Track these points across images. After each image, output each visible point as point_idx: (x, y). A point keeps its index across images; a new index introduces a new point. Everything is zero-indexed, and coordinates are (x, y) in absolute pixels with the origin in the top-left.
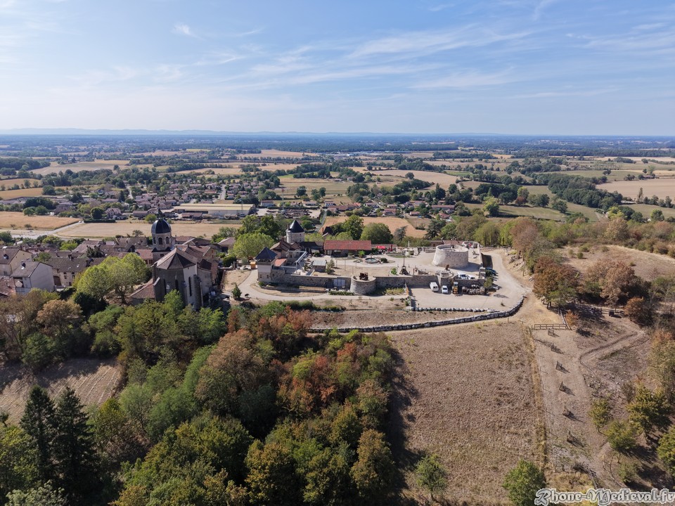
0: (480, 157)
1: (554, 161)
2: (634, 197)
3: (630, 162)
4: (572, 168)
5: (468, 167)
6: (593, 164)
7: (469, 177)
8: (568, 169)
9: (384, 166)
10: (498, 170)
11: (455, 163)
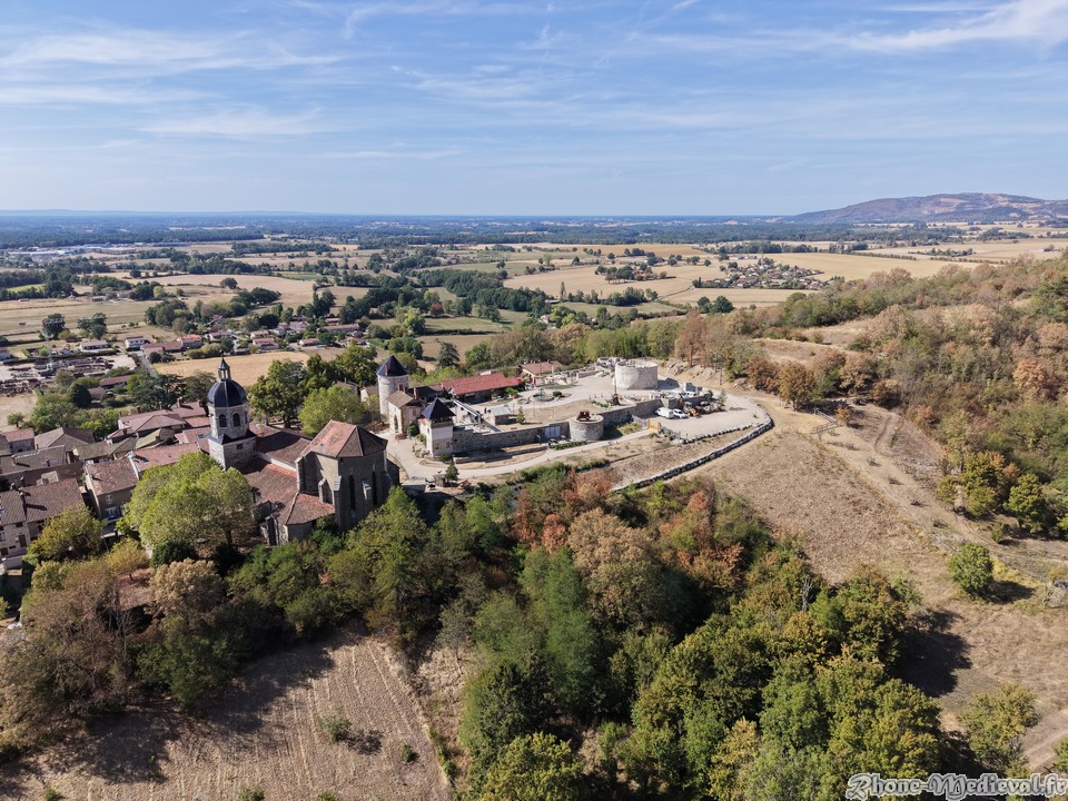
1: (426, 252)
4: (454, 262)
5: (307, 265)
6: (476, 255)
7: (326, 281)
8: (450, 263)
9: (159, 269)
10: (356, 267)
11: (281, 260)
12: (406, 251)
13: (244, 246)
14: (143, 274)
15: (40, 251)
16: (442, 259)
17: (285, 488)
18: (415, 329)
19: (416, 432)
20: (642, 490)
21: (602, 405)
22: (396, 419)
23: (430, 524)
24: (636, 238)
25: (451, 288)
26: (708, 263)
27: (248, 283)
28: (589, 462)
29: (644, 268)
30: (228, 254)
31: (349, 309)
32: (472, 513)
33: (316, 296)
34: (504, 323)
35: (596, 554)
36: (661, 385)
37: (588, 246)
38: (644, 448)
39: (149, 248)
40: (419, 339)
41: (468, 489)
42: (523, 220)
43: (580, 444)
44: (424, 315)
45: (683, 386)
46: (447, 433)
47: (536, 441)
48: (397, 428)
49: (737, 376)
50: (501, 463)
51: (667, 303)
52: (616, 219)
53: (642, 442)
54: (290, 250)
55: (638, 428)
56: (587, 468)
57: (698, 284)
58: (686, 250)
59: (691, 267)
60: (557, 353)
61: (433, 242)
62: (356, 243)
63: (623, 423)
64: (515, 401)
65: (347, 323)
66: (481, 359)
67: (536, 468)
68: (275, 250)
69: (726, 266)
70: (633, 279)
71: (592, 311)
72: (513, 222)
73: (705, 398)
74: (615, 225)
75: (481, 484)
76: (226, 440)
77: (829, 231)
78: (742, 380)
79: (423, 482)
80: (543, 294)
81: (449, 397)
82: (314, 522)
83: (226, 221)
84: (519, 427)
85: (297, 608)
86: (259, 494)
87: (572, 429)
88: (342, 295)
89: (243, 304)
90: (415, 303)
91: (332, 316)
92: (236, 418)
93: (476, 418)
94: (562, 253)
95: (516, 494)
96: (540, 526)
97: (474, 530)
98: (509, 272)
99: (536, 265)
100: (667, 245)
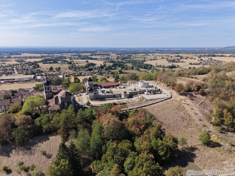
0: (107, 55)
1: (129, 55)
2: (155, 65)
3: (149, 55)
4: (135, 58)
5: (104, 58)
6: (140, 56)
7: (106, 62)
9: (75, 58)
10: (113, 59)
11: (99, 57)
12: (125, 55)
13: (93, 54)
14: (72, 59)
15: (56, 54)
16: (132, 57)
18: (120, 72)
21: (132, 90)
25: (132, 63)
26: (195, 59)
27: (90, 61)
29: (178, 59)
30: (89, 56)
31: (108, 67)
34: (140, 71)
39: (75, 54)
40: (120, 74)
44: (123, 69)
47: (113, 97)
50: (103, 101)
51: (181, 68)
54: (102, 55)
57: (191, 64)
58: (190, 56)
59: (191, 60)
63: (135, 95)
65: (106, 70)
66: (123, 79)
68: (99, 55)
69: (200, 60)
70: (175, 62)
71: (161, 69)
76: (46, 92)
77: (232, 51)
78: (170, 87)
80: (152, 65)
83: (91, 49)
88: (108, 64)
89: (87, 66)
90: (122, 67)
91: (104, 69)
92: (48, 88)
98: (146, 60)
99: (153, 58)
100: (187, 54)
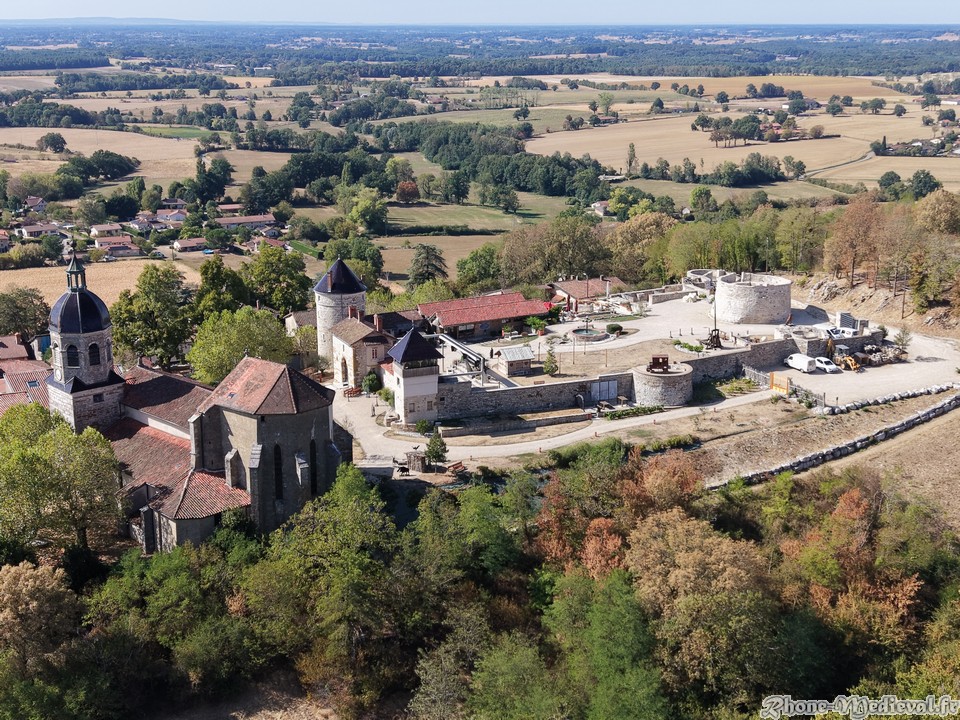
0: (209, 85)
1: (390, 90)
2: (620, 165)
3: (543, 87)
4: (438, 107)
5: (184, 112)
6: (477, 96)
7: (218, 140)
8: (431, 110)
10: (268, 117)
11: (139, 104)
12: (355, 89)
13: (76, 78)
16: (418, 104)
17: (171, 464)
18: (370, 225)
19: (377, 385)
20: (755, 489)
21: (691, 348)
22: (344, 364)
23: (400, 526)
24: (768, 65)
25: (433, 154)
26: (900, 111)
27: (84, 142)
28: (665, 439)
29: (781, 118)
30: (50, 93)
31: (257, 189)
32: (468, 512)
33: (201, 166)
34: (524, 216)
35: (672, 579)
36: (796, 317)
37: (681, 80)
38: (761, 420)
40: (378, 242)
41: (463, 477)
42: (563, 32)
43: (651, 411)
44: (386, 200)
45: (835, 320)
46: (428, 386)
47: (576, 404)
48: (345, 378)
49: (932, 304)
50: (517, 437)
51: (822, 183)
52: (733, 31)
53: (757, 409)
54: (154, 86)
55: (753, 387)
56: (661, 450)
57: (881, 149)
58: (859, 86)
59: (869, 118)
60: (616, 264)
61: (403, 73)
62: (267, 74)
63: (727, 379)
64: (542, 339)
65: (254, 212)
66: (484, 274)
67: (574, 447)
68: (129, 85)
69: (935, 117)
70: (762, 138)
71: (684, 195)
72: (545, 37)
73: (873, 338)
74: (730, 42)
75: (484, 469)
76: (77, 386)
78: (941, 310)
79: (390, 464)
80: (596, 165)
81: (432, 330)
82: (218, 517)
84: (548, 381)
85: (192, 647)
86: (130, 474)
87: (638, 386)
88: (245, 165)
89: (77, 179)
90: (371, 180)
91: (229, 201)
92: (94, 351)
93: (477, 364)
94: (631, 91)
95: (542, 488)
96: (580, 537)
97: (471, 539)
98: (535, 125)
99: (585, 113)
100: (826, 78)
